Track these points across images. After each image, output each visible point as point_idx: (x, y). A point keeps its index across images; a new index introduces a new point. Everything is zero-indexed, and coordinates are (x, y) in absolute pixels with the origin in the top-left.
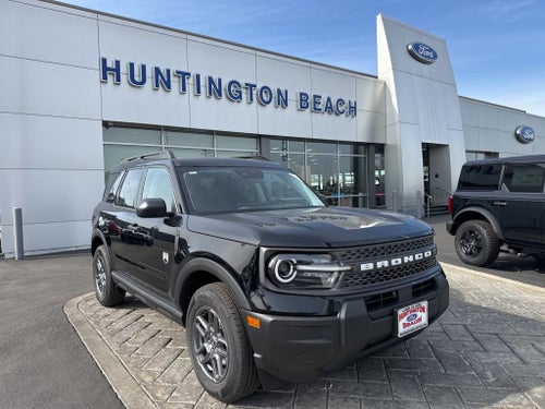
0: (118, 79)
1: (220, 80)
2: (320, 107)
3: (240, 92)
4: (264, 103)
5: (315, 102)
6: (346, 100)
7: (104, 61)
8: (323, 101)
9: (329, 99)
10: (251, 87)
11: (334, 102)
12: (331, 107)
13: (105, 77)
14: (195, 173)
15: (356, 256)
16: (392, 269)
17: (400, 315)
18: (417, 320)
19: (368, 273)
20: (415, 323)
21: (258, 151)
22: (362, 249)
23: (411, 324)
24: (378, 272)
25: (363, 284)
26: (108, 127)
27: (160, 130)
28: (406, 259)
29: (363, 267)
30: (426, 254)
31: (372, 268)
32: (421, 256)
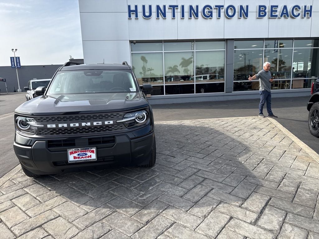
0: (137, 16)
1: (197, 7)
2: (277, 14)
3: (211, 12)
4: (229, 17)
5: (272, 11)
6: (302, 6)
7: (129, 7)
8: (280, 10)
9: (285, 7)
10: (219, 7)
11: (289, 9)
12: (287, 13)
13: (130, 16)
14: (63, 74)
15: (47, 120)
16: (72, 128)
17: (70, 152)
18: (87, 156)
19: (54, 129)
20: (85, 157)
21: (225, 50)
22: (50, 117)
23: (81, 158)
24: (60, 129)
25: (51, 134)
26: (135, 43)
27: (162, 42)
28: (83, 124)
29: (49, 126)
30: (106, 123)
31: (55, 127)
32: (100, 123)
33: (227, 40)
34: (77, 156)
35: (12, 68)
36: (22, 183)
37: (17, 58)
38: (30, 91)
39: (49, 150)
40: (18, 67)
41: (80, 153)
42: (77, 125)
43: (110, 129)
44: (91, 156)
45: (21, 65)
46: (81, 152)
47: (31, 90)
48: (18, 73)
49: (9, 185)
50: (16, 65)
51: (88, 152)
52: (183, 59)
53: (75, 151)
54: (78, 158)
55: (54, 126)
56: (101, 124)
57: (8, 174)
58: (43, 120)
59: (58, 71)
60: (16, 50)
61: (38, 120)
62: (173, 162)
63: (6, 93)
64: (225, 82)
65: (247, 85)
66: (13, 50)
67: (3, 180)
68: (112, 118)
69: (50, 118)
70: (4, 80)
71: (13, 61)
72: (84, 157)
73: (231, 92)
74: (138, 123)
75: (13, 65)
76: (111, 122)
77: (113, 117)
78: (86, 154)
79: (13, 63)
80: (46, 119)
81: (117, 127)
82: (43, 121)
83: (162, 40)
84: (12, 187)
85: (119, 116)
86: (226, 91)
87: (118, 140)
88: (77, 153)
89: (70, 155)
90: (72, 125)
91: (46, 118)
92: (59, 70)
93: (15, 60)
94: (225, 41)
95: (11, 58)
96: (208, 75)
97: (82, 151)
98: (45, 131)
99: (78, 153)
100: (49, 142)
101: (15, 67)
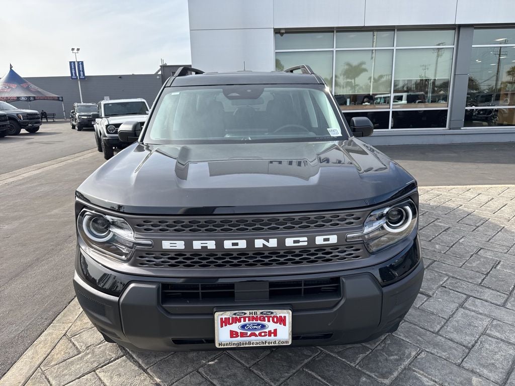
14: (178, 93)
15: (161, 227)
16: (228, 253)
17: (222, 319)
18: (266, 332)
19: (179, 253)
20: (260, 335)
21: (454, 47)
22: (171, 220)
23: (250, 335)
24: (196, 253)
25: (169, 265)
26: (282, 34)
27: (333, 32)
28: (259, 243)
29: (166, 245)
30: (319, 240)
31: (183, 247)
32: (303, 241)
33: (460, 27)
34: (239, 331)
35: (73, 78)
36: (93, 352)
37: (80, 63)
38: (100, 119)
39: (164, 309)
40: (81, 77)
41: (247, 321)
42: (242, 244)
43: (328, 256)
44: (275, 333)
45: (86, 75)
46: (249, 320)
47: (102, 118)
48: (81, 87)
49: (65, 353)
50: (78, 75)
51: (269, 321)
52: (348, 64)
53: (234, 316)
54: (242, 335)
55: (180, 245)
56: (306, 244)
57: (64, 316)
58: (151, 227)
59: (165, 87)
60: (78, 50)
61: (137, 227)
62: (433, 313)
63: (64, 120)
64: (449, 109)
65: (483, 114)
66: (73, 49)
67: (52, 334)
68: (335, 227)
69: (170, 222)
70: (61, 99)
71: (73, 67)
72: (257, 333)
73: (459, 128)
74: (389, 233)
75: (74, 75)
76: (333, 239)
77: (338, 224)
78: (263, 326)
79: (73, 72)
80: (159, 226)
81: (345, 251)
82: (151, 230)
83: (333, 28)
84: (72, 363)
85: (352, 221)
86: (449, 125)
87: (351, 288)
88: (240, 321)
89: (222, 326)
90: (228, 244)
91: (160, 222)
92: (168, 85)
93: (77, 67)
94: (454, 29)
95: (70, 63)
96: (405, 95)
97: (253, 318)
98: (154, 258)
99: (242, 323)
100: (165, 286)
101: (77, 78)
